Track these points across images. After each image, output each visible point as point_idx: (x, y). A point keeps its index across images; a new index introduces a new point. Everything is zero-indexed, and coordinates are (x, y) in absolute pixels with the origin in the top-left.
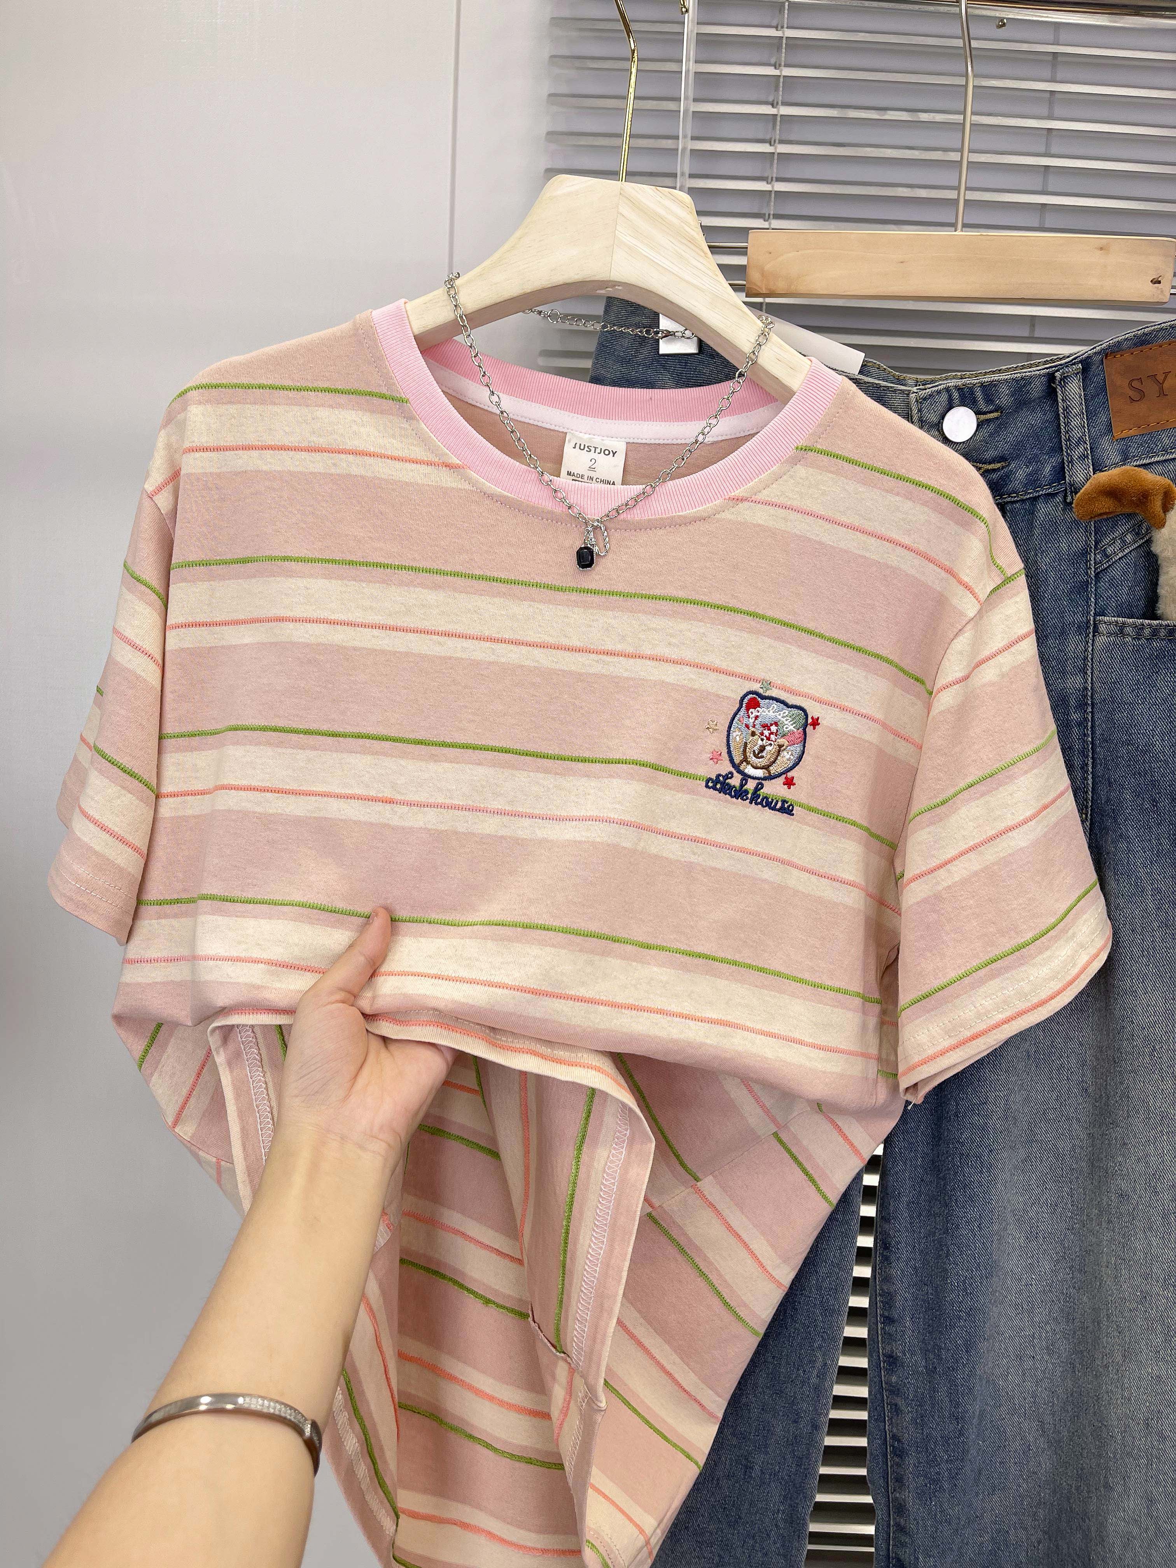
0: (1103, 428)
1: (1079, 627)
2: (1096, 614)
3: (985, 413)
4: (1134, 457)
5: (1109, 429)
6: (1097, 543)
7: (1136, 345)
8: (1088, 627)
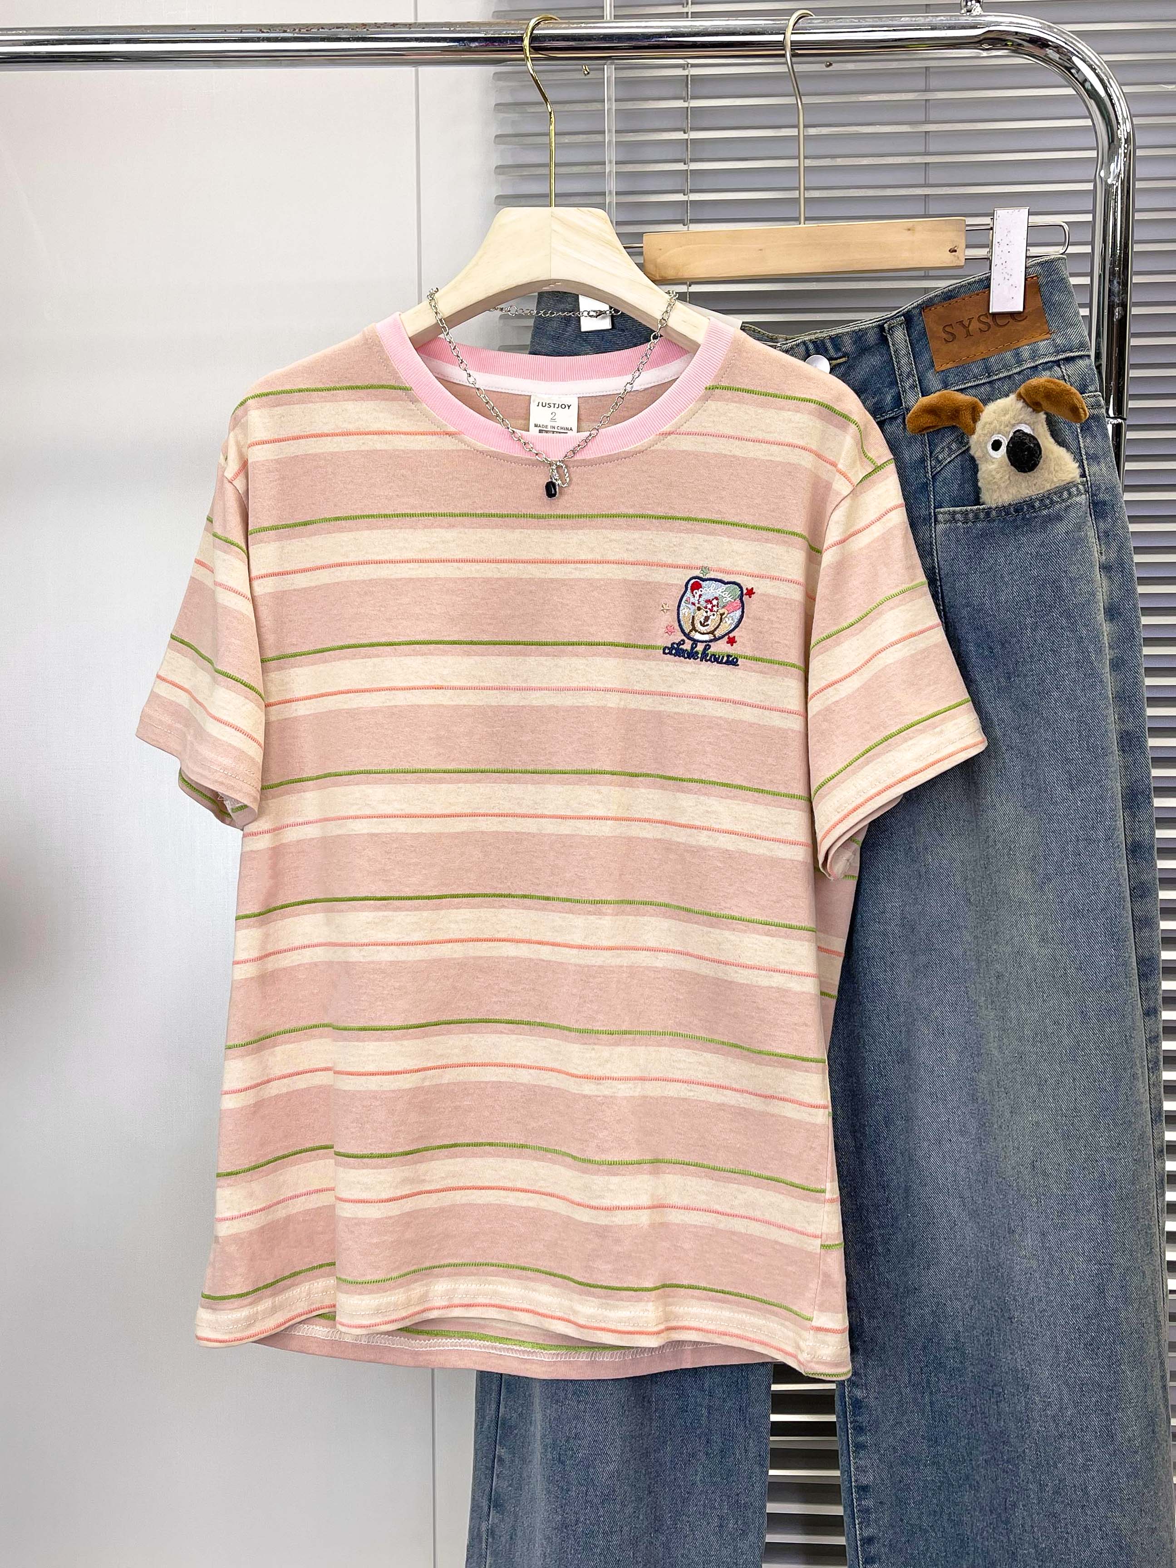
0: (927, 364)
1: (924, 519)
2: (935, 508)
3: (836, 359)
4: (952, 384)
5: (932, 365)
6: (931, 453)
7: (945, 299)
8: (931, 518)
